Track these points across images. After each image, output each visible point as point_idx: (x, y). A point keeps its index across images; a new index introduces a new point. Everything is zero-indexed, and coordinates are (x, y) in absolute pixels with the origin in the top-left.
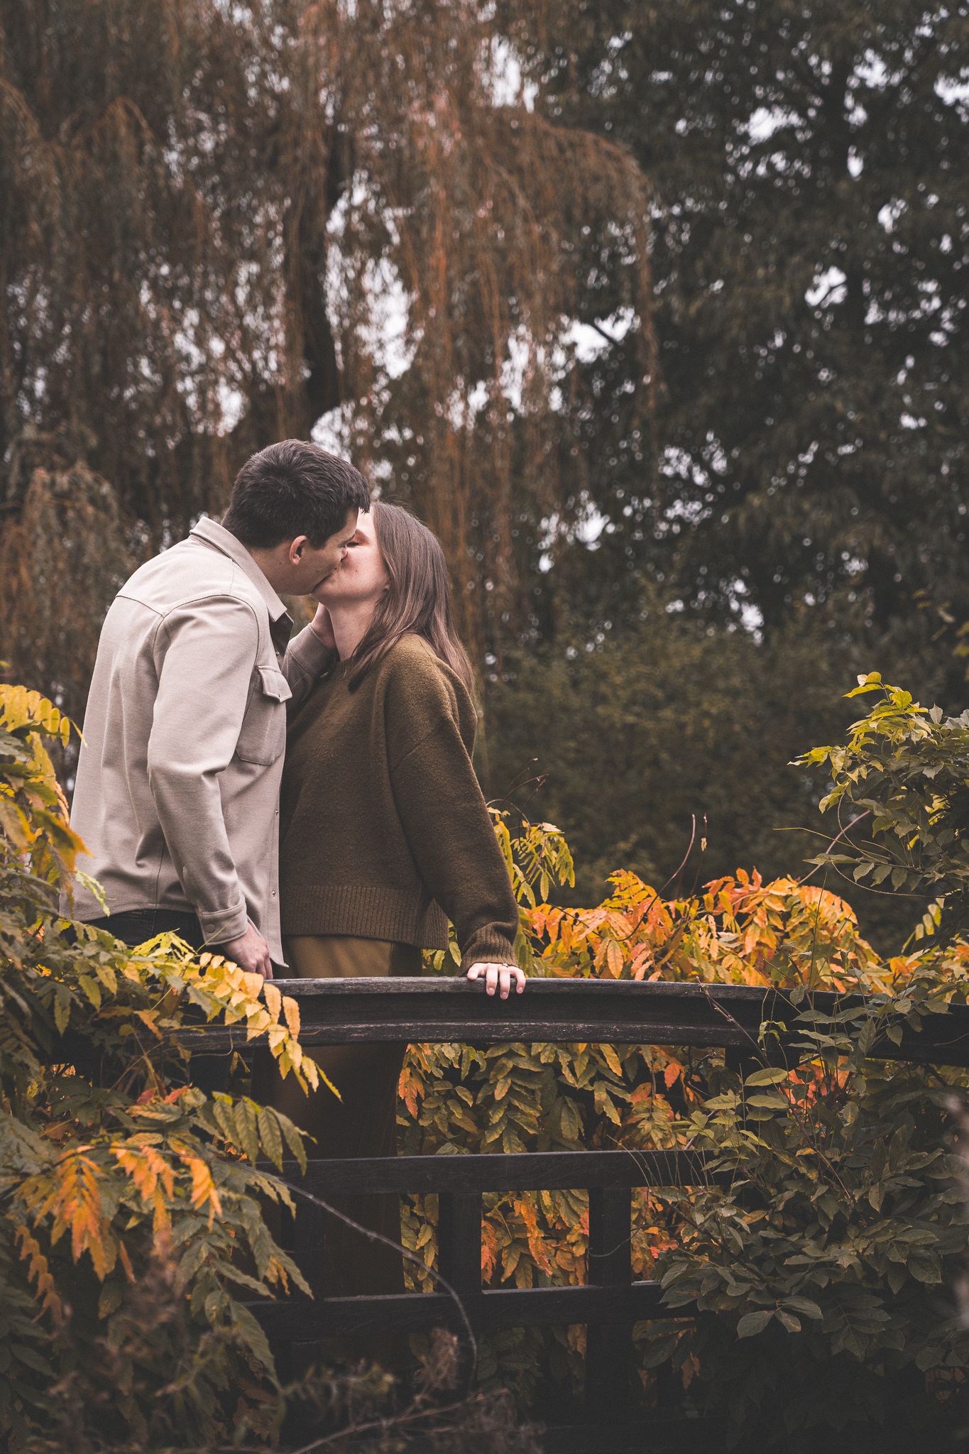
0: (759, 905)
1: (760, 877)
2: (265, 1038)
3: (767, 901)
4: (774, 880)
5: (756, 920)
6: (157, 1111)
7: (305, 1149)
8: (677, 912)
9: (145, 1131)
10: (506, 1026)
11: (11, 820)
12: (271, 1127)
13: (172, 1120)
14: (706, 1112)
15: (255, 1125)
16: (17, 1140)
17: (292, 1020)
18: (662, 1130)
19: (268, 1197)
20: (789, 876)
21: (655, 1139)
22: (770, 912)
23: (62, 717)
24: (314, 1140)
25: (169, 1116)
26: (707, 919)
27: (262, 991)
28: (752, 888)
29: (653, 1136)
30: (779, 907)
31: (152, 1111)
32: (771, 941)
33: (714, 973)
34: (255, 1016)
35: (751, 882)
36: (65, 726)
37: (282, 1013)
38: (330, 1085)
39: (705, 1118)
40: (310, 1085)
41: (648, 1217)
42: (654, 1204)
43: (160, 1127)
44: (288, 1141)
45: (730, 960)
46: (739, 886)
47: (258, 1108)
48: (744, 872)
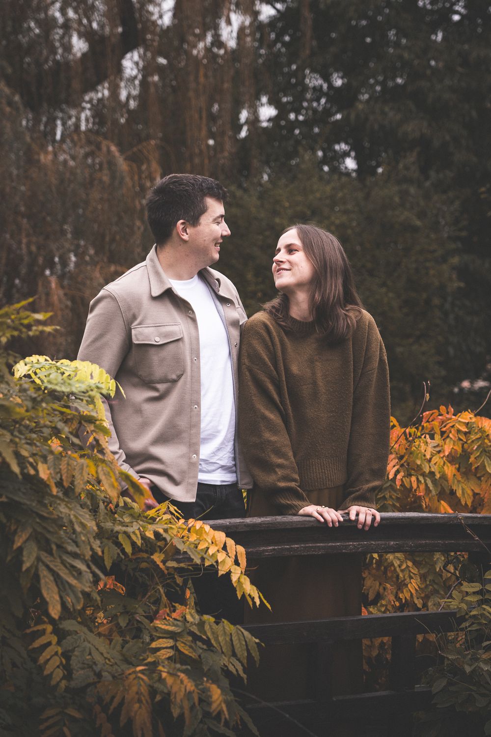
0: (453, 426)
1: (452, 410)
2: (229, 573)
3: (457, 425)
4: (461, 412)
5: (451, 435)
6: (170, 625)
7: (259, 651)
8: (410, 435)
9: (163, 638)
10: (351, 545)
11: (106, 478)
12: (239, 639)
13: (179, 631)
14: (461, 592)
15: (230, 637)
16: (89, 645)
17: (242, 560)
18: (399, 559)
19: (231, 672)
20: (469, 410)
21: (396, 565)
22: (459, 431)
23: (111, 379)
24: (263, 644)
25: (178, 628)
26: (425, 437)
27: (225, 543)
28: (448, 416)
29: (395, 563)
30: (464, 429)
31: (167, 625)
32: (459, 449)
33: (428, 468)
34: (223, 561)
35: (448, 413)
36: (112, 385)
37: (236, 556)
38: (265, 602)
39: (460, 595)
40: (254, 603)
41: (391, 609)
42: (394, 602)
43: (172, 635)
44: (249, 648)
45: (436, 459)
46: (440, 415)
47: (232, 626)
48: (444, 407)
